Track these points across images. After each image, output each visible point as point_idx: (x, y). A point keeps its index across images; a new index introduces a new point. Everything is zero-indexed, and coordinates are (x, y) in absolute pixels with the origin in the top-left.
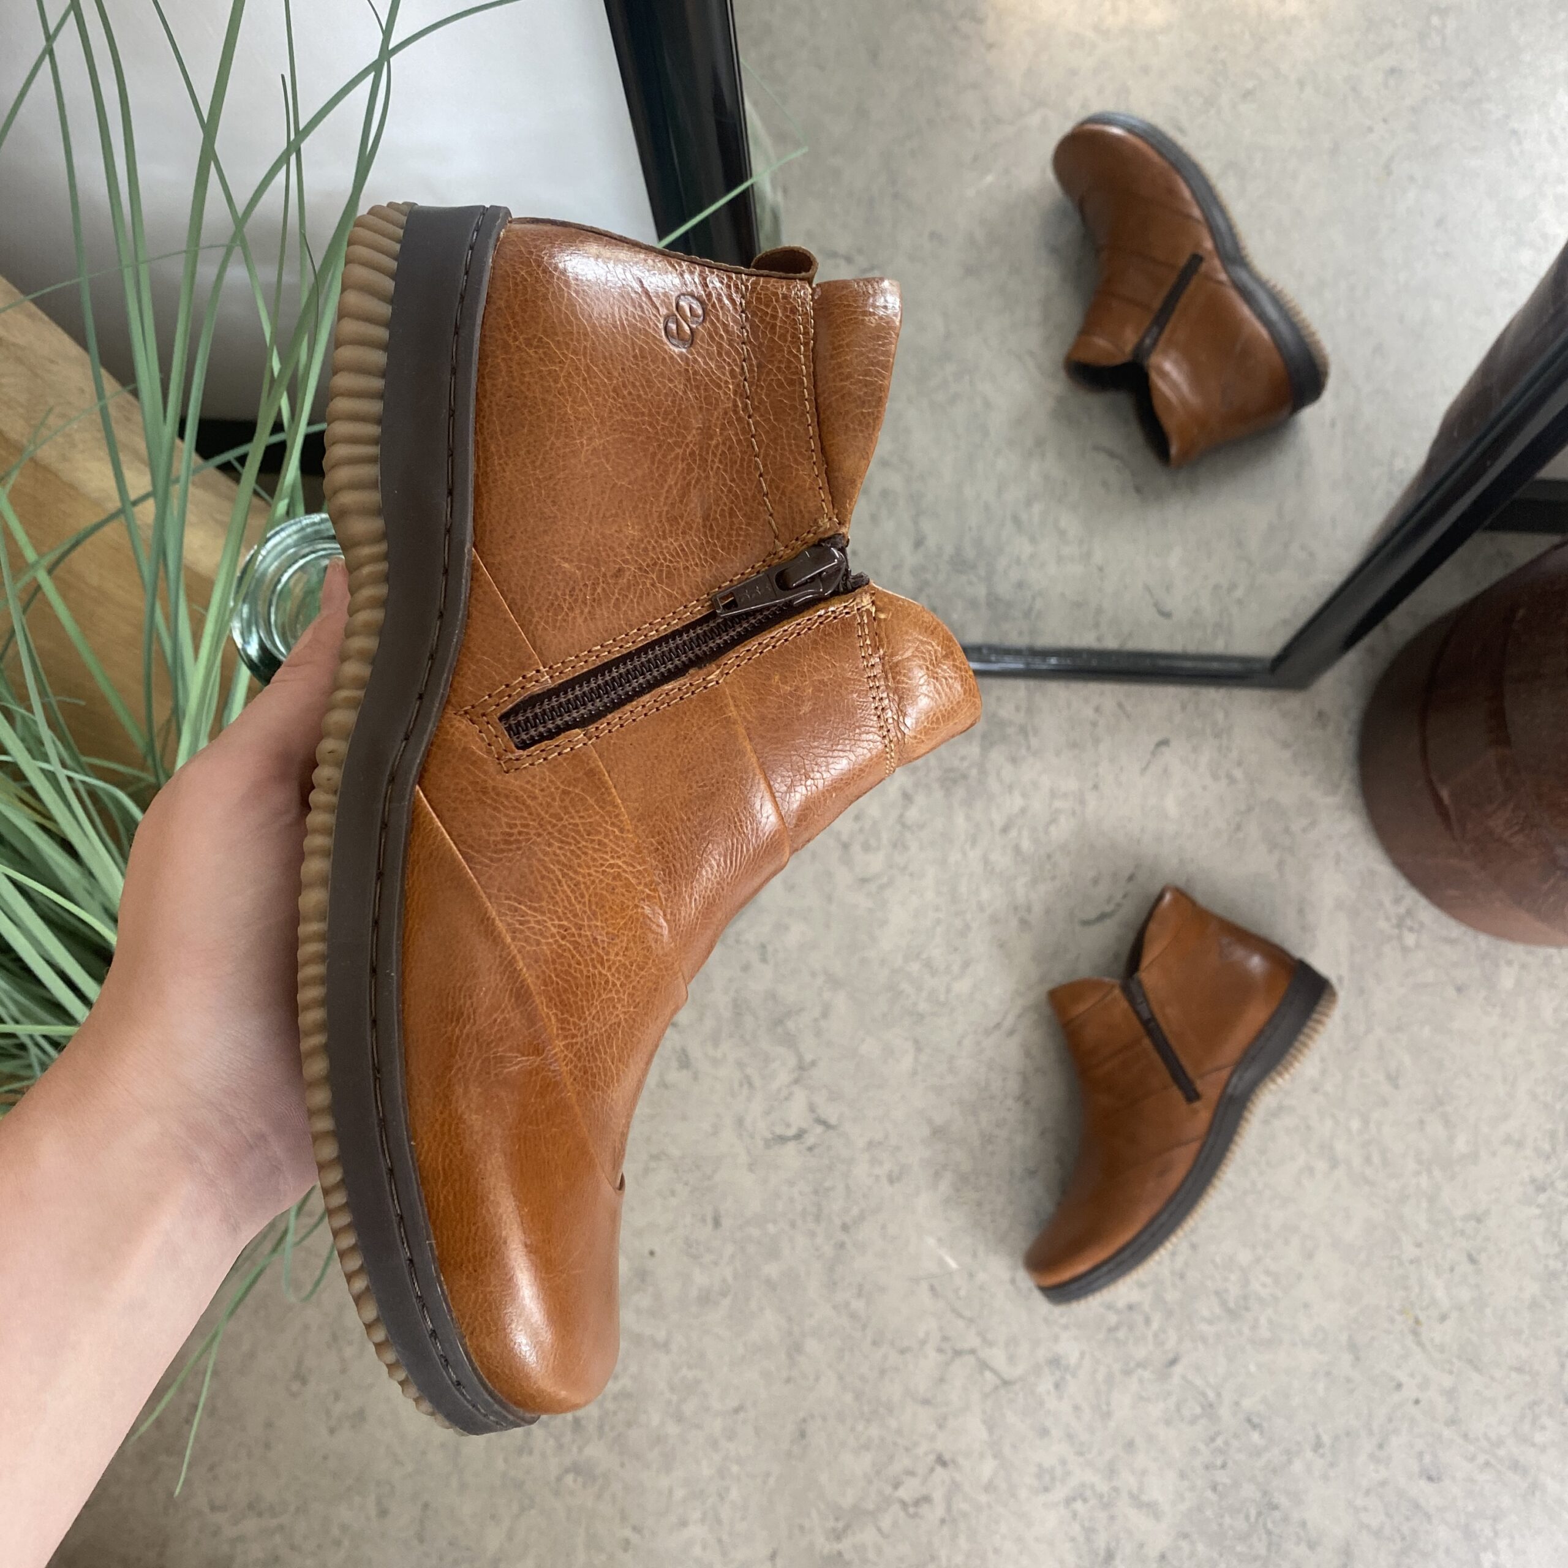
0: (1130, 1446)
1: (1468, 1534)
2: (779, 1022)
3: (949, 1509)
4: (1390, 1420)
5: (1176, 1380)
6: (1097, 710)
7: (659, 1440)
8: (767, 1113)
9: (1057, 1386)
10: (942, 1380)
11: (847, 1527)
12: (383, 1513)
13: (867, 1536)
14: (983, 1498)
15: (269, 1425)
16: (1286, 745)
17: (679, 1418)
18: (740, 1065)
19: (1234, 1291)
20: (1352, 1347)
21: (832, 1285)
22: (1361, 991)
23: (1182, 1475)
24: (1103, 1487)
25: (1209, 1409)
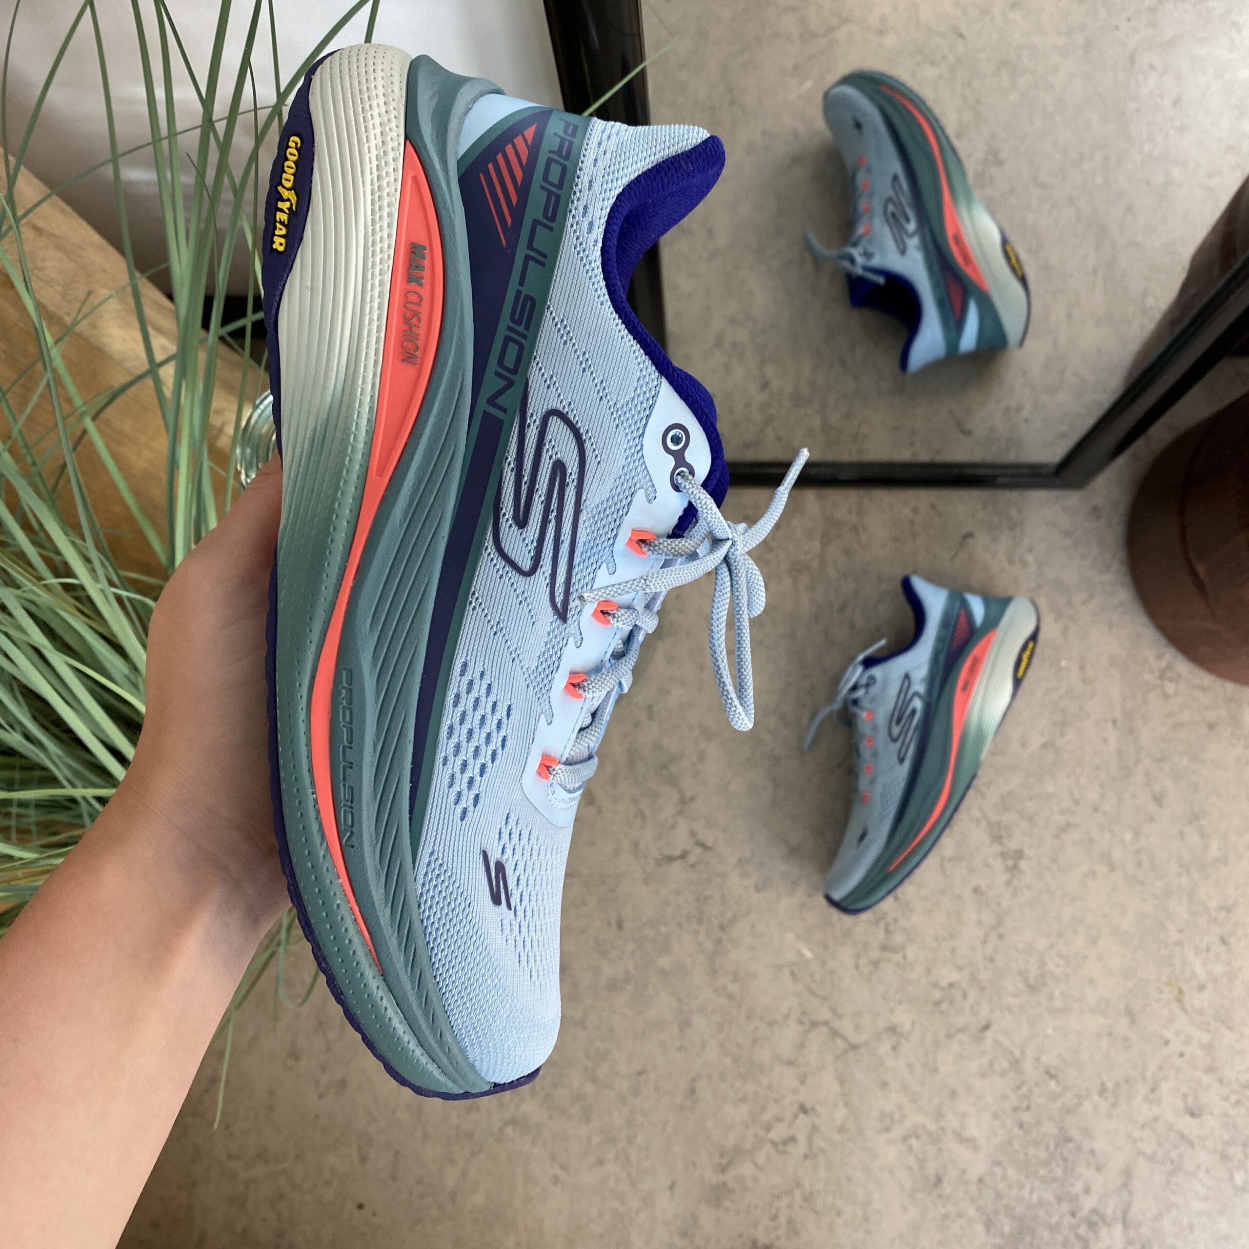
0: (953, 1094)
1: (1225, 1157)
2: (664, 766)
3: (810, 1146)
4: (1160, 1069)
5: (989, 1042)
6: (915, 510)
7: (579, 1097)
8: (658, 837)
9: (894, 1048)
10: (802, 1046)
11: (730, 1163)
12: (363, 1159)
13: (746, 1169)
14: (837, 1138)
15: (271, 1093)
16: (1068, 534)
17: (595, 1080)
18: (635, 801)
19: (1033, 971)
20: (1129, 1012)
21: (713, 971)
22: (1131, 731)
23: (995, 1116)
24: (932, 1127)
25: (1015, 1063)
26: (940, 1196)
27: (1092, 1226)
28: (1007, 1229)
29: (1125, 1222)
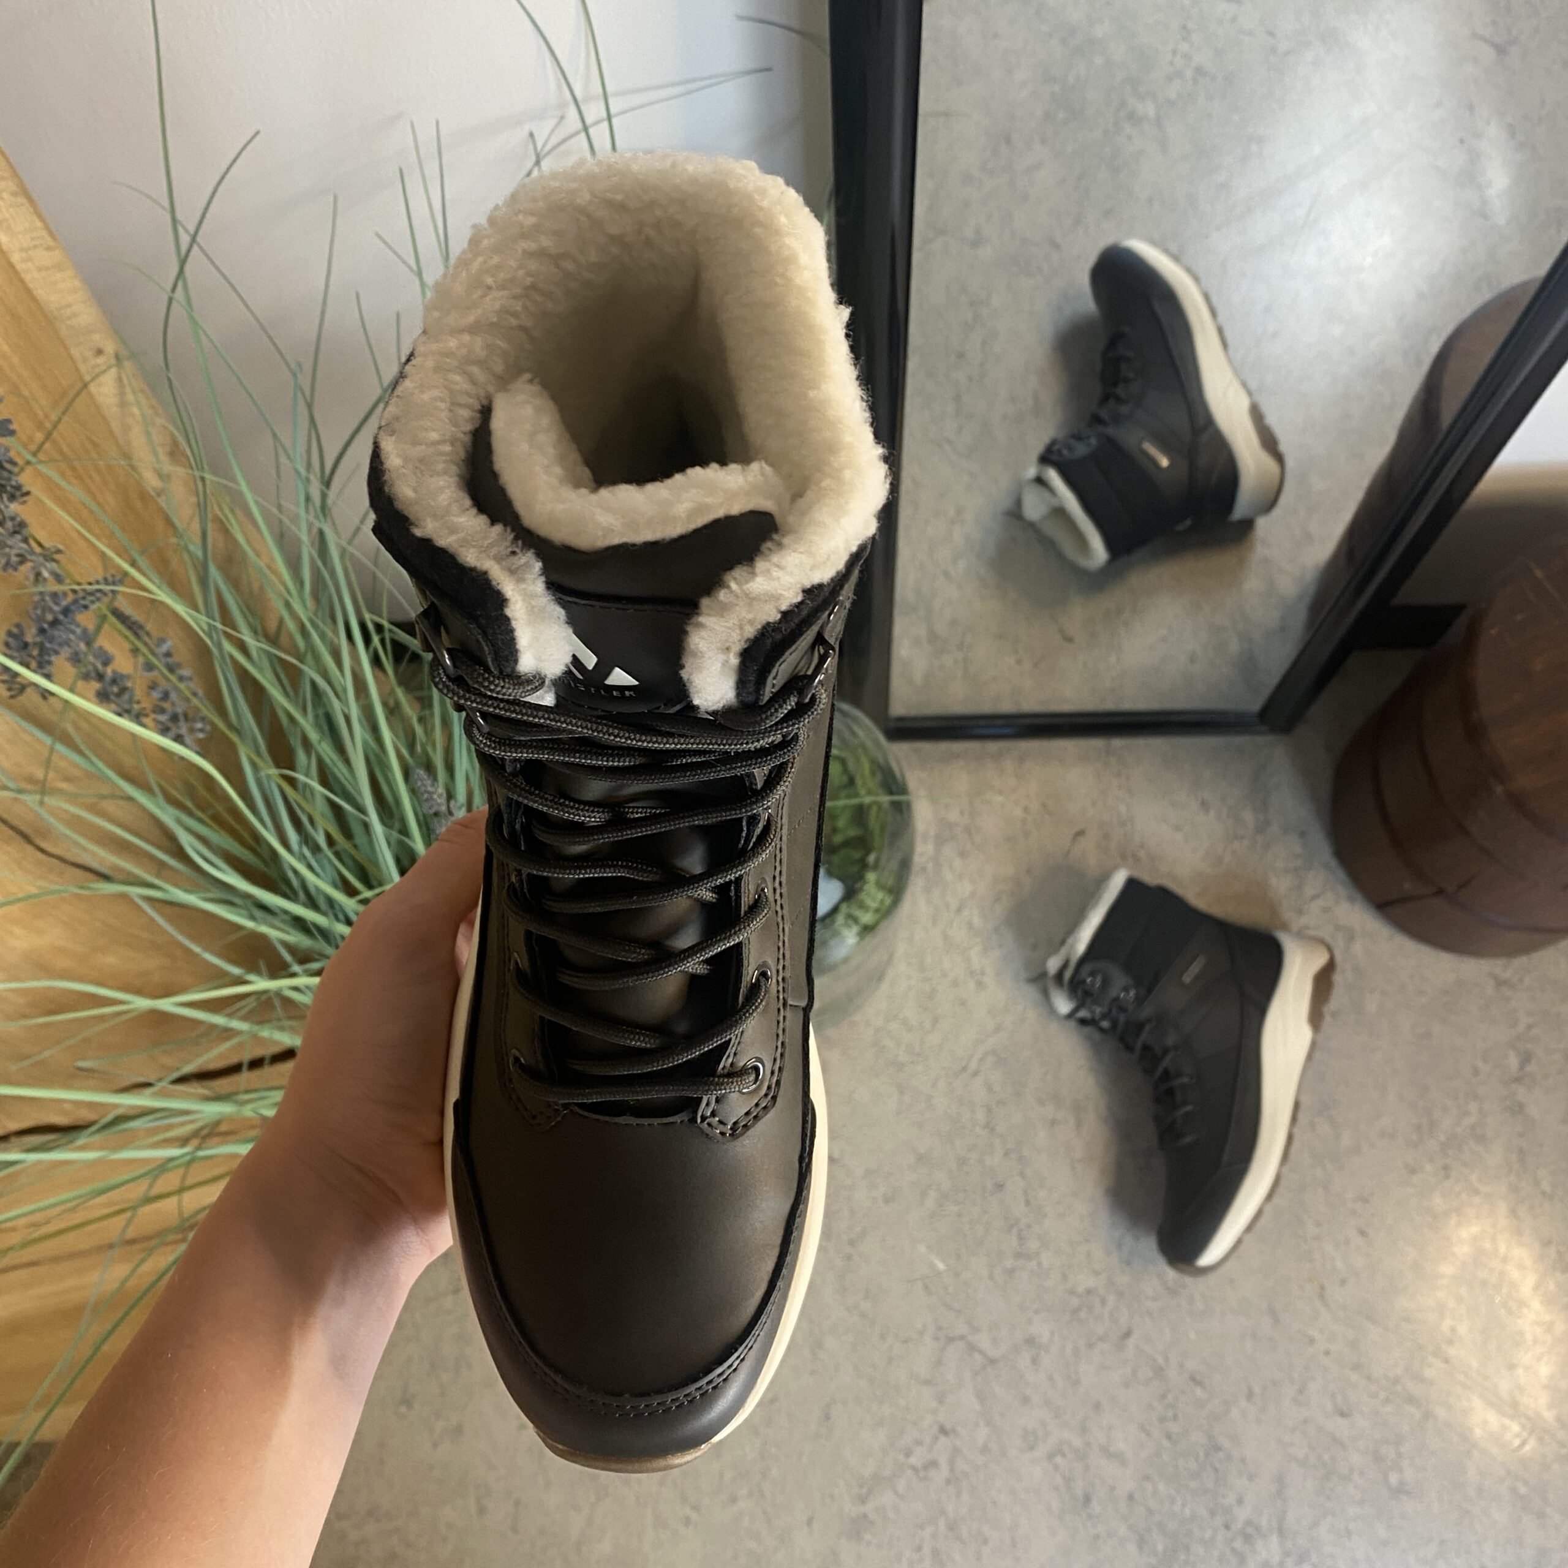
0: (1097, 1406)
1: (1377, 1458)
3: (952, 1470)
4: (1307, 1369)
5: (1131, 1350)
6: (1026, 809)
9: (1034, 1361)
10: (939, 1363)
11: (870, 1492)
12: (482, 1511)
13: (887, 1498)
14: (980, 1459)
15: (382, 1445)
16: (1178, 828)
20: (1272, 1312)
21: (844, 1290)
23: (1143, 1428)
24: (1078, 1443)
25: (1159, 1372)
26: (1090, 1517)
27: (1247, 1538)
28: (1160, 1548)
29: (1281, 1532)
